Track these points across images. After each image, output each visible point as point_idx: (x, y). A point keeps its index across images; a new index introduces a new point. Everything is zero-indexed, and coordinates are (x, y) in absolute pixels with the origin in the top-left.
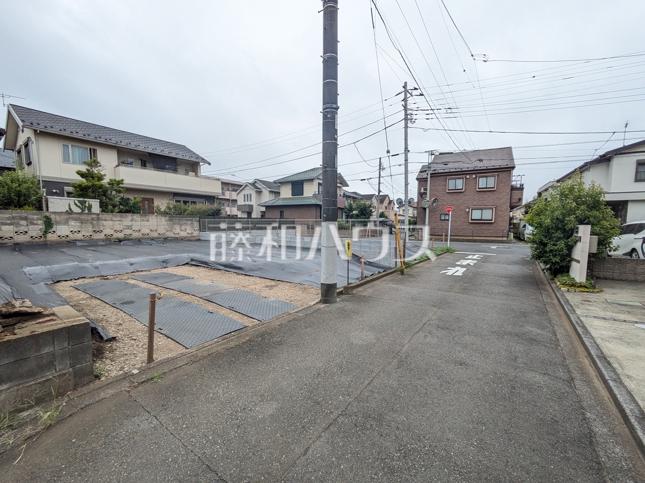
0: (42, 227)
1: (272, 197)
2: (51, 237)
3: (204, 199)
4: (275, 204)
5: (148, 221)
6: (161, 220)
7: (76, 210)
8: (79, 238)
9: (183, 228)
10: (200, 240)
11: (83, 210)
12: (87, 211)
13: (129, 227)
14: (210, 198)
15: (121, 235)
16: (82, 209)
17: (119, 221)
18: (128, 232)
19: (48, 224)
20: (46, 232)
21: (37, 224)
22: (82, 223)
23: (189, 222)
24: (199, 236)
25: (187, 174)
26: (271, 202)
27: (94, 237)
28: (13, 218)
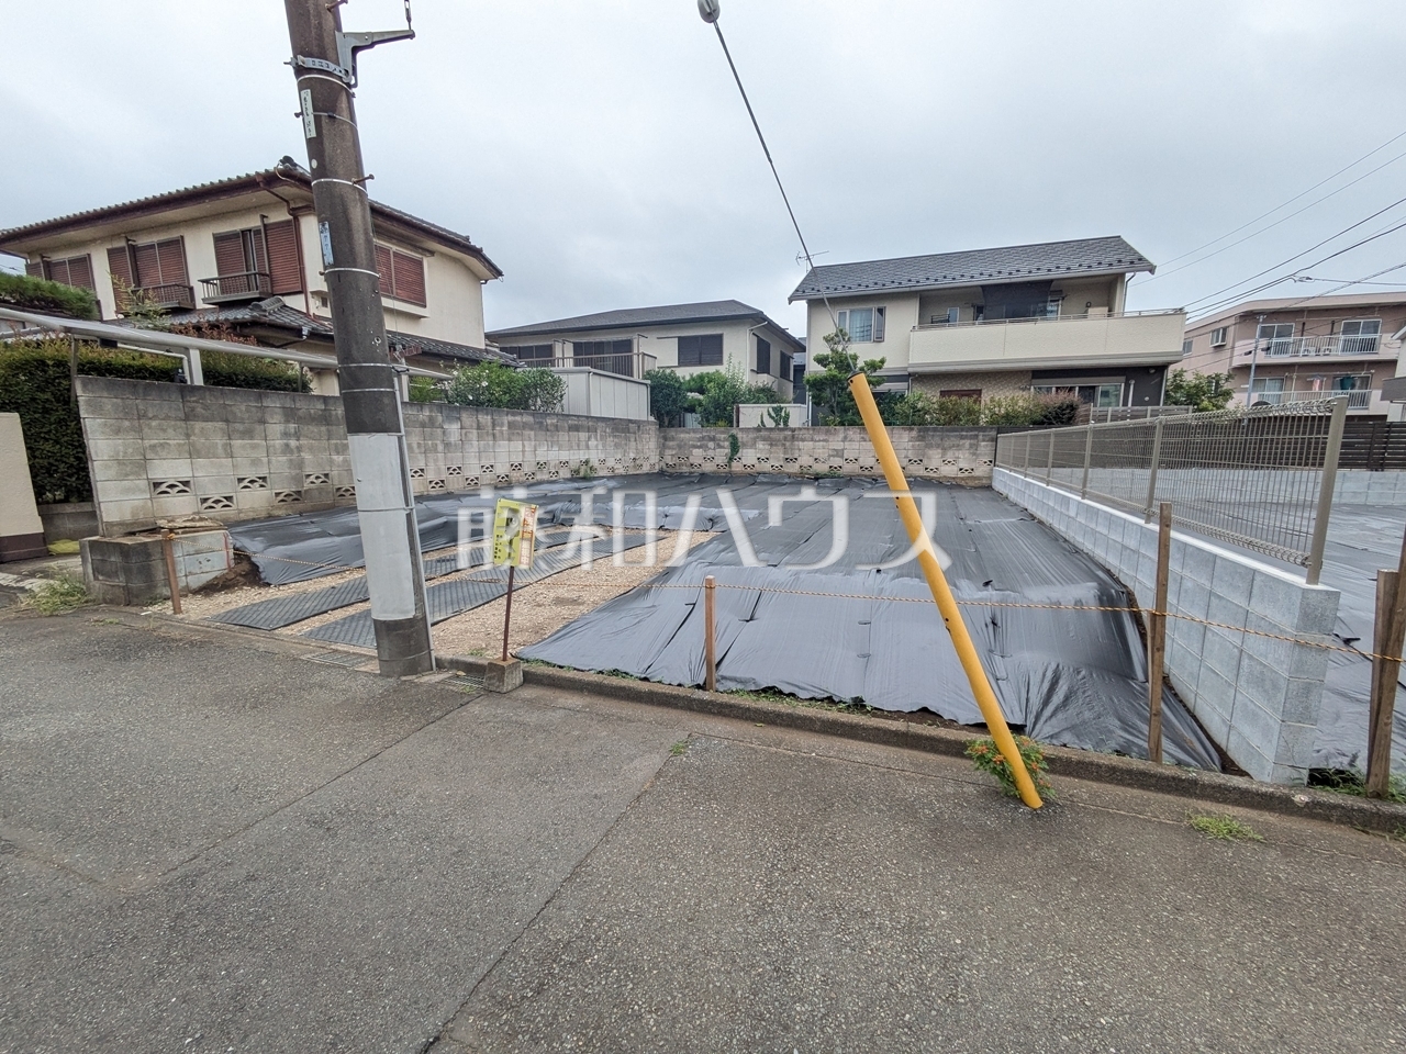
2: (737, 467)
3: (1123, 378)
6: (900, 438)
7: (770, 423)
8: (766, 470)
10: (987, 487)
11: (777, 424)
12: (782, 426)
13: (839, 453)
16: (776, 421)
17: (824, 441)
18: (836, 462)
20: (731, 459)
21: (723, 447)
22: (771, 445)
23: (967, 443)
24: (987, 478)
27: (787, 470)
28: (703, 438)
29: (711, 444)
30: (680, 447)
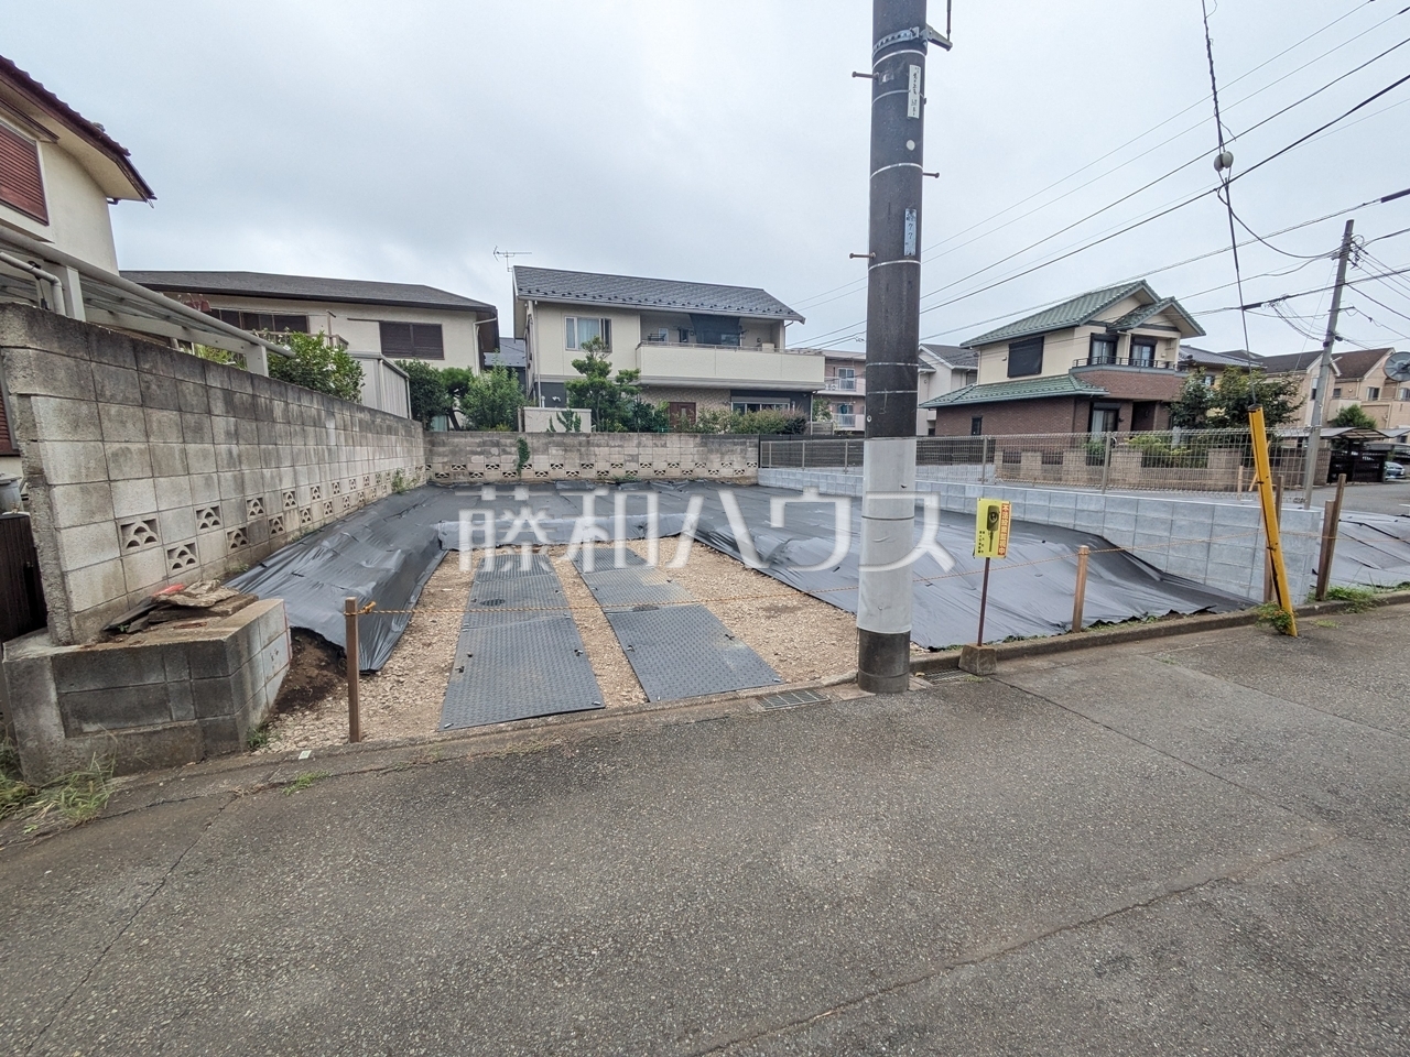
0: (516, 457)
1: (961, 383)
2: (527, 474)
3: (789, 399)
4: (960, 401)
5: (665, 446)
6: (687, 444)
7: (560, 428)
8: (561, 477)
9: (727, 460)
10: (757, 485)
11: (569, 429)
12: (573, 431)
13: (634, 458)
14: (802, 397)
15: (620, 473)
16: (567, 426)
17: (619, 446)
18: (632, 467)
19: (524, 453)
20: (520, 466)
21: (510, 453)
22: (566, 450)
23: (739, 448)
24: (756, 477)
25: (758, 347)
26: (952, 398)
27: (584, 476)
28: (484, 444)
29: (495, 450)
30: (453, 453)
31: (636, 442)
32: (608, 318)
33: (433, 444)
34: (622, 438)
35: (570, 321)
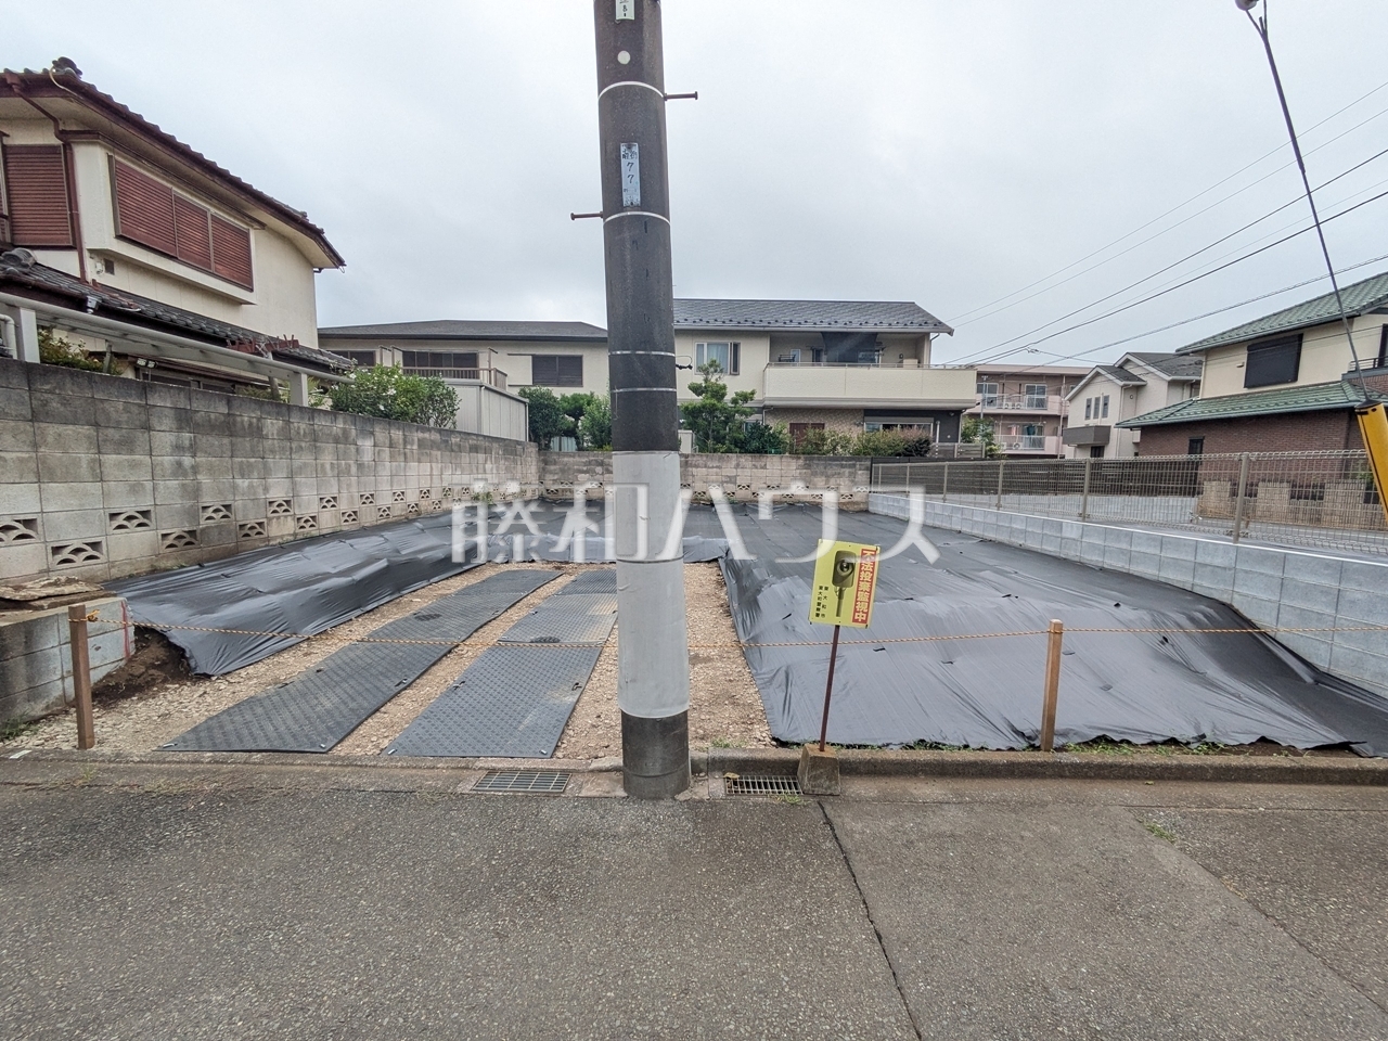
3: (932, 419)
4: (1172, 419)
5: (764, 467)
6: (789, 466)
9: (832, 483)
10: (867, 511)
13: (732, 480)
14: (947, 416)
17: (717, 467)
18: (730, 488)
23: (847, 471)
24: (867, 503)
25: (900, 365)
26: (1160, 416)
28: (590, 463)
29: (599, 469)
30: (563, 471)
31: (734, 463)
32: (737, 341)
33: (546, 462)
34: (720, 459)
35: (700, 347)
